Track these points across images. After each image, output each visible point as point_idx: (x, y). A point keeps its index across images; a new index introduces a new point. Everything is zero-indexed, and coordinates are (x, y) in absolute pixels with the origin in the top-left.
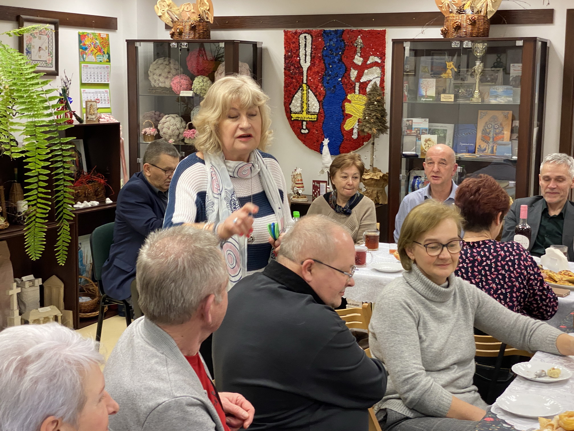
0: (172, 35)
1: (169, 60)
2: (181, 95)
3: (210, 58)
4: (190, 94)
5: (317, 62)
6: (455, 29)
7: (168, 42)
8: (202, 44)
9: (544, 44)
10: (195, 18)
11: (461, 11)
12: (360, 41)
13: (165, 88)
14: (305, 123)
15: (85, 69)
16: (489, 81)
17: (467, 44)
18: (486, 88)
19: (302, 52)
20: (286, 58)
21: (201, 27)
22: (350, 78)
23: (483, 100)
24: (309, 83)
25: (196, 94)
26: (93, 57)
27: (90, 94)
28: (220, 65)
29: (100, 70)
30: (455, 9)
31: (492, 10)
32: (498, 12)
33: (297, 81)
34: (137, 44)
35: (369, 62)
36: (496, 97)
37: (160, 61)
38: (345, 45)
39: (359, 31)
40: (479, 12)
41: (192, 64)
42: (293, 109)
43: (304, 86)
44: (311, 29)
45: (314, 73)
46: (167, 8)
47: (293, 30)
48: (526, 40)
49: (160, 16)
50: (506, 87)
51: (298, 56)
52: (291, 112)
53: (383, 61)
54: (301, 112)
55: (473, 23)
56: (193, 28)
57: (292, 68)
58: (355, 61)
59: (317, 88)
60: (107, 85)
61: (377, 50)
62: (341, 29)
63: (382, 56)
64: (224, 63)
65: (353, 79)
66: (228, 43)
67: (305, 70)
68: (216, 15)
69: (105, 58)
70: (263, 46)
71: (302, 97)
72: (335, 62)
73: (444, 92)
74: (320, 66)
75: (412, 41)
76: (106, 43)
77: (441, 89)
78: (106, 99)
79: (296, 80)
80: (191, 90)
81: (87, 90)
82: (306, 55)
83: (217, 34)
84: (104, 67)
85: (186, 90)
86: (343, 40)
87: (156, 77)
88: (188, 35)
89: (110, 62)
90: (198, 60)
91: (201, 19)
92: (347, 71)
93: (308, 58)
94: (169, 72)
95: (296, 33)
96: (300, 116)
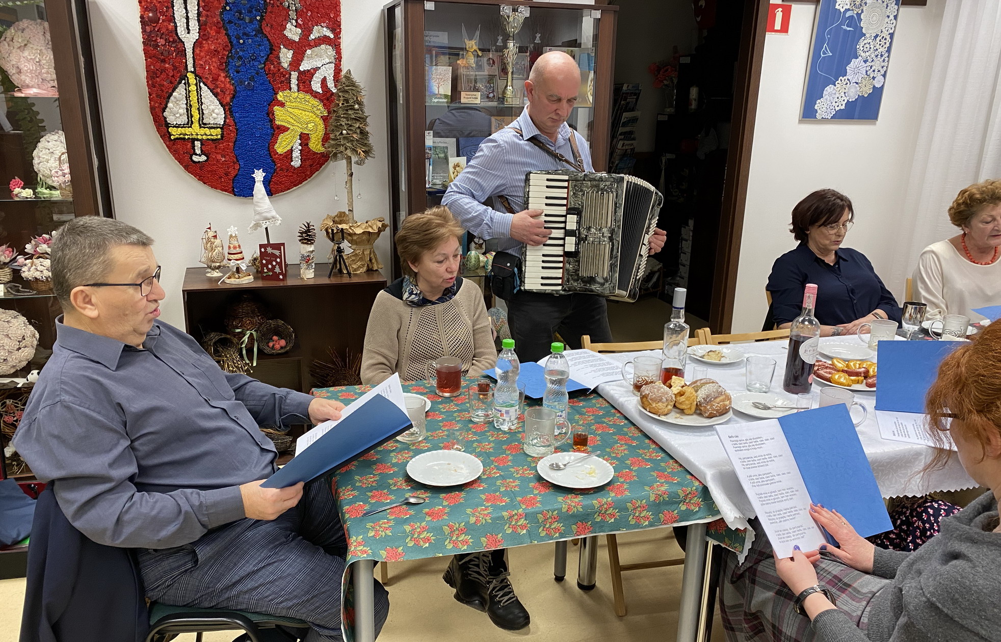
96: (187, 131)
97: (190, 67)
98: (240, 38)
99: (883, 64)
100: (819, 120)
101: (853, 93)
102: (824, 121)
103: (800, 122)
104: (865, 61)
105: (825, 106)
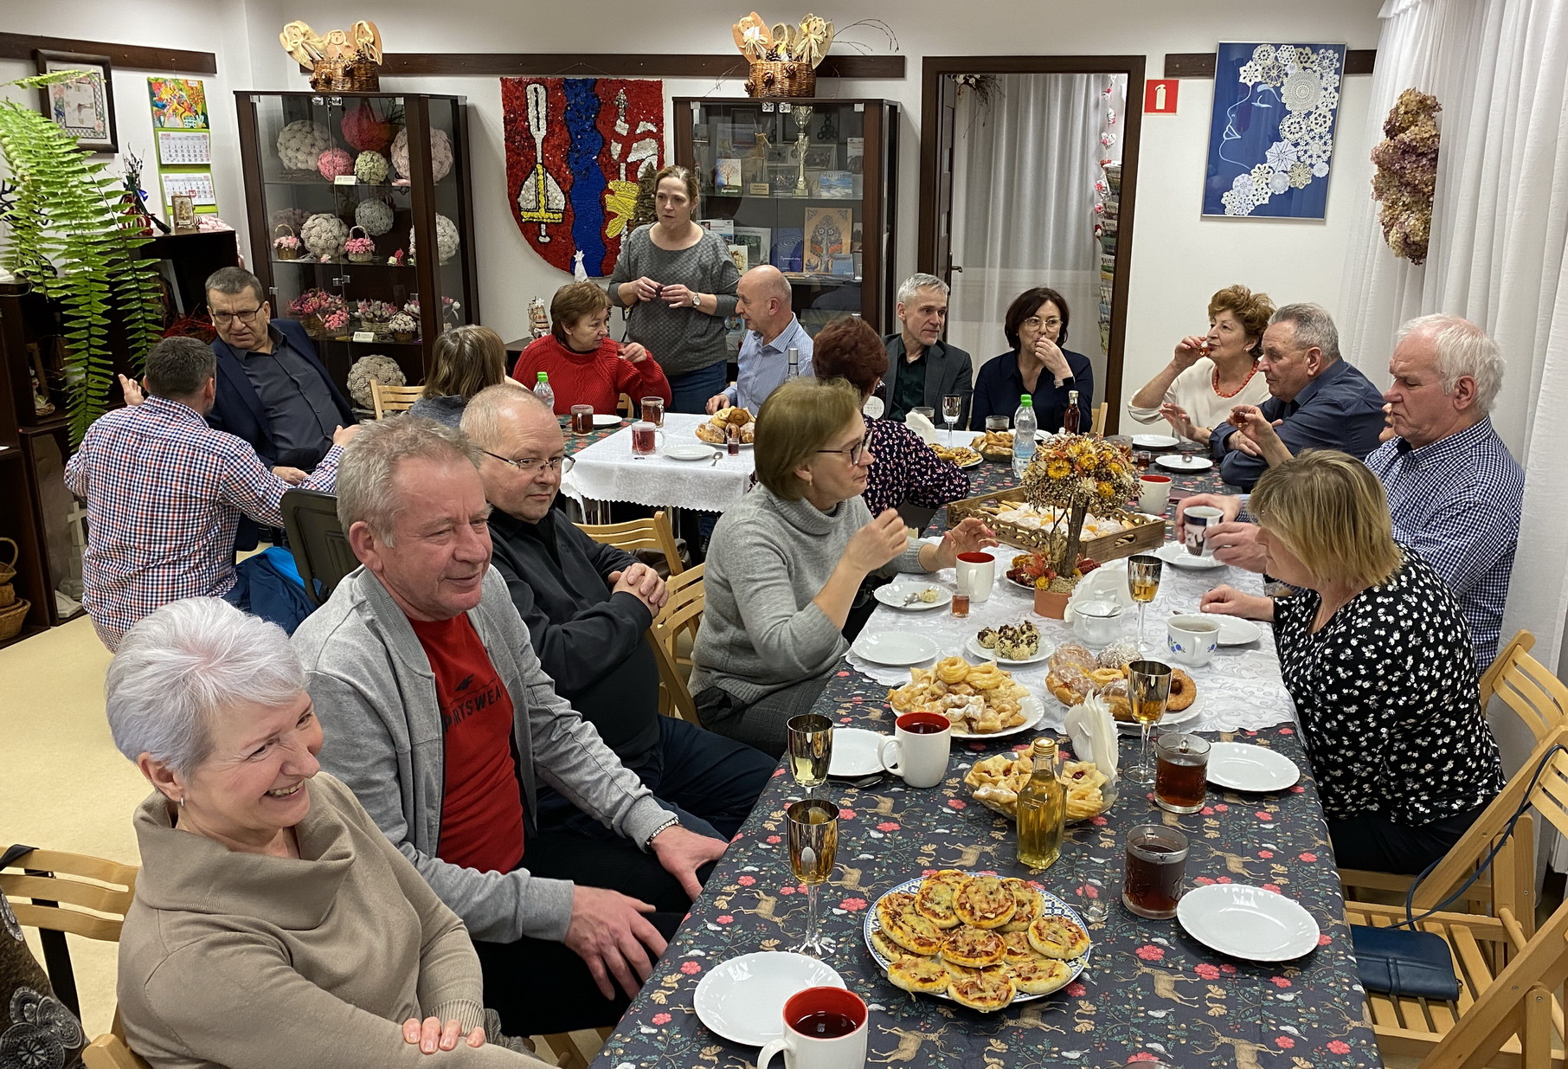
0: (314, 84)
1: (311, 126)
2: (336, 183)
3: (379, 117)
4: (350, 181)
5: (557, 130)
6: (766, 83)
7: (308, 96)
8: (365, 98)
9: (893, 108)
10: (351, 56)
11: (773, 56)
12: (623, 97)
13: (307, 171)
14: (543, 226)
15: (166, 141)
16: (817, 164)
17: (785, 108)
18: (814, 175)
19: (532, 113)
20: (507, 122)
21: (363, 72)
22: (611, 155)
23: (810, 193)
24: (546, 163)
25: (362, 181)
26: (178, 119)
27: (178, 183)
28: (399, 134)
29: (191, 142)
30: (764, 52)
31: (818, 56)
32: (827, 58)
33: (528, 160)
34: (254, 99)
35: (638, 131)
36: (830, 187)
37: (296, 126)
38: (600, 104)
39: (621, 82)
40: (799, 58)
41: (350, 132)
42: (523, 204)
43: (539, 167)
44: (544, 76)
45: (554, 147)
46: (302, 39)
47: (516, 78)
48: (868, 103)
49: (290, 53)
50: (842, 173)
51: (527, 119)
52: (520, 209)
53: (660, 130)
54: (537, 209)
55: (792, 75)
56: (349, 73)
57: (518, 138)
58: (618, 129)
59: (559, 170)
60: (207, 167)
61: (650, 112)
62: (593, 77)
63: (659, 123)
64: (405, 130)
65: (615, 157)
66: (409, 98)
67: (539, 142)
68: (386, 51)
69: (200, 121)
70: (469, 102)
71: (536, 186)
72: (585, 131)
73: (754, 179)
74: (562, 136)
75: (704, 101)
76: (199, 96)
77: (749, 175)
78: (207, 189)
79: (525, 156)
80: (352, 174)
81: (173, 175)
82: (538, 118)
83: (389, 83)
84: (198, 138)
85: (344, 174)
86: (597, 96)
87: (290, 153)
88: (341, 85)
89: (208, 127)
90: (360, 125)
91: (362, 59)
92: (606, 145)
93: (543, 123)
94: (313, 145)
95: (520, 82)
96: (535, 215)
97: (540, 160)
98: (577, 134)
99: (1325, 148)
100: (1227, 217)
101: (1280, 185)
102: (1236, 218)
103: (1202, 217)
104: (1296, 145)
105: (1238, 199)
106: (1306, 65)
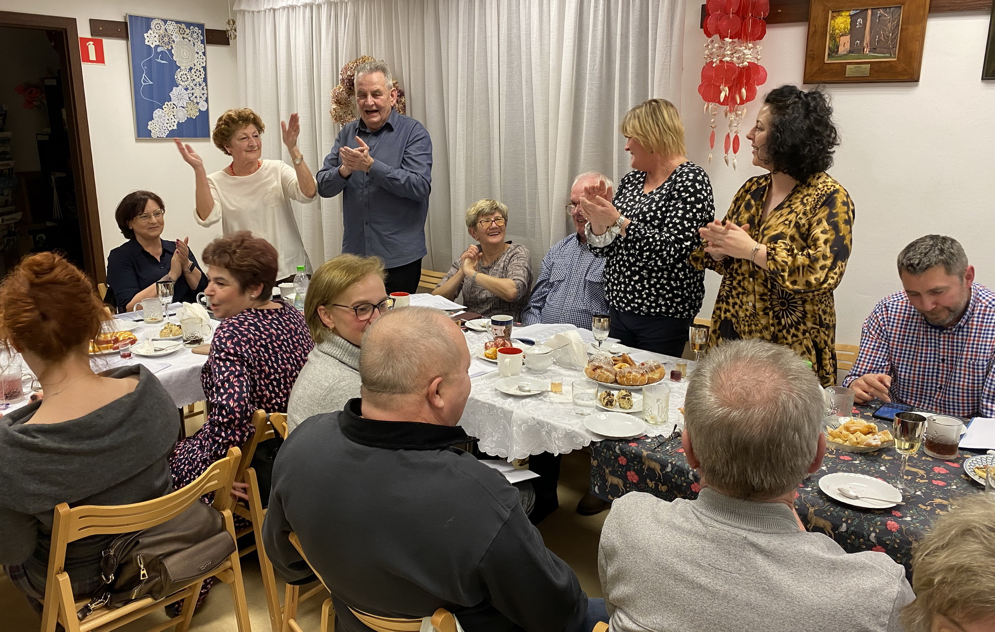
99: (203, 92)
100: (155, 139)
102: (159, 139)
103: (137, 140)
104: (187, 89)
105: (158, 126)
106: (185, 36)
